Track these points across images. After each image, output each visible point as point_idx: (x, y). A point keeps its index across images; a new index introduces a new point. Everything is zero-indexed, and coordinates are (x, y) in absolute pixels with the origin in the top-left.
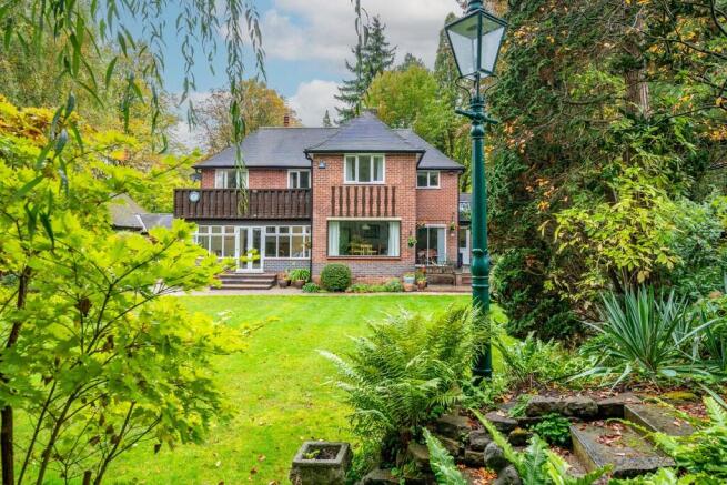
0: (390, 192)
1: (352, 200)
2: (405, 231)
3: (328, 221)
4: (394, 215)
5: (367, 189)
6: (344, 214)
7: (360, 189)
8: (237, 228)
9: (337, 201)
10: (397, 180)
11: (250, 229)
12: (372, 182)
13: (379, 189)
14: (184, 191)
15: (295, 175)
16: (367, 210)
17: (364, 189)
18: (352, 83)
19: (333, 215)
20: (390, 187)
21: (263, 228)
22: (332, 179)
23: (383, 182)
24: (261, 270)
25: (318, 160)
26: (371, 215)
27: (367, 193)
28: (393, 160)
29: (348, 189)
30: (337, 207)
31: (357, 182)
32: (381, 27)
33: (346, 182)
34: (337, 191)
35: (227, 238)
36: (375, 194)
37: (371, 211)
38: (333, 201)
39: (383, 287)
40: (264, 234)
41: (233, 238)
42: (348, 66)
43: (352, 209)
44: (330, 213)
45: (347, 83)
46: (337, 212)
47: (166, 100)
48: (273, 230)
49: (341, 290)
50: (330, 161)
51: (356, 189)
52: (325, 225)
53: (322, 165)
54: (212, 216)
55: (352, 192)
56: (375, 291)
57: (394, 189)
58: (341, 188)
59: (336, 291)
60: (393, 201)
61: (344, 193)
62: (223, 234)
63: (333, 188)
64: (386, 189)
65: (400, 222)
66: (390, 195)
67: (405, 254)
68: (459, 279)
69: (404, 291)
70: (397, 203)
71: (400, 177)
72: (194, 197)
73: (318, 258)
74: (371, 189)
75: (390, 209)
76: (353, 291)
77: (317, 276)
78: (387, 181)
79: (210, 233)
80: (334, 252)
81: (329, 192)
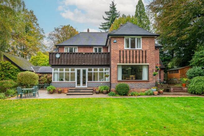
0: (144, 52)
1: (128, 56)
2: (150, 69)
3: (118, 65)
4: (146, 62)
5: (134, 51)
6: (125, 62)
7: (131, 51)
8: (76, 69)
9: (122, 56)
10: (147, 48)
11: (81, 69)
12: (136, 48)
13: (139, 52)
14: (53, 53)
15: (96, 49)
16: (135, 60)
17: (133, 52)
18: (104, 23)
19: (120, 62)
20: (144, 51)
21: (87, 69)
22: (119, 47)
23: (141, 49)
24: (86, 86)
25: (113, 39)
26: (136, 62)
27: (135, 53)
28: (145, 39)
29: (126, 51)
30: (122, 59)
31: (130, 48)
32: (115, 5)
33: (125, 48)
34: (122, 52)
35: (71, 73)
36: (138, 53)
37: (136, 61)
38: (120, 57)
39: (144, 93)
40: (87, 72)
41: (74, 73)
42: (104, 18)
43: (128, 60)
44: (119, 62)
45: (103, 24)
46: (122, 61)
47: (40, 31)
48: (91, 70)
49: (126, 95)
50: (119, 39)
51: (130, 51)
52: (116, 67)
53: (115, 41)
54: (65, 64)
55: (128, 52)
56: (141, 95)
57: (146, 51)
58: (123, 51)
59: (124, 95)
60: (146, 56)
61: (125, 53)
62: (70, 71)
63: (120, 51)
64: (143, 51)
65: (148, 65)
66: (144, 54)
67: (151, 79)
68: (172, 89)
69: (154, 95)
70: (147, 58)
71: (148, 46)
72: (58, 56)
73: (113, 81)
74: (136, 52)
75: (144, 60)
76: (132, 95)
77: (113, 89)
78: (142, 48)
79: (64, 71)
80: (120, 78)
81: (118, 53)
